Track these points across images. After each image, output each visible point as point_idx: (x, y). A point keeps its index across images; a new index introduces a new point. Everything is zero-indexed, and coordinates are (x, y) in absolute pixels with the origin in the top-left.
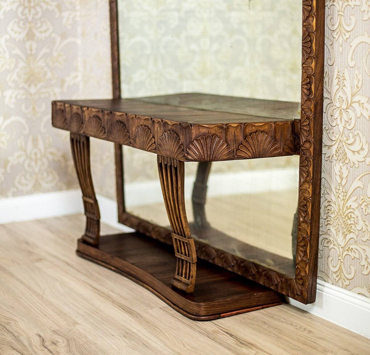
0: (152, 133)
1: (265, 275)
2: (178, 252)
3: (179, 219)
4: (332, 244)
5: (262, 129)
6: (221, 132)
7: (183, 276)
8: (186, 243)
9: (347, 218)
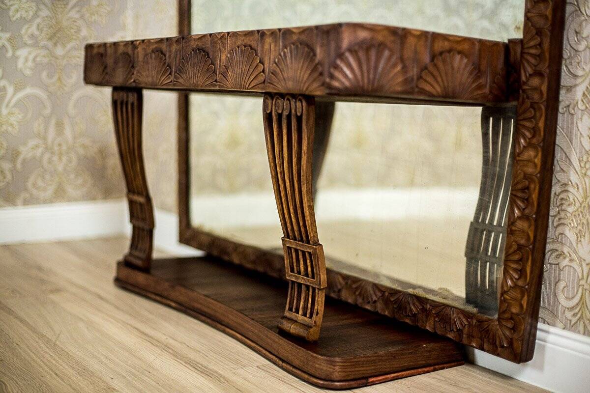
0: (259, 55)
1: (437, 315)
2: (292, 271)
3: (299, 211)
4: (567, 259)
5: (459, 48)
6: (394, 42)
7: (301, 312)
8: (310, 253)
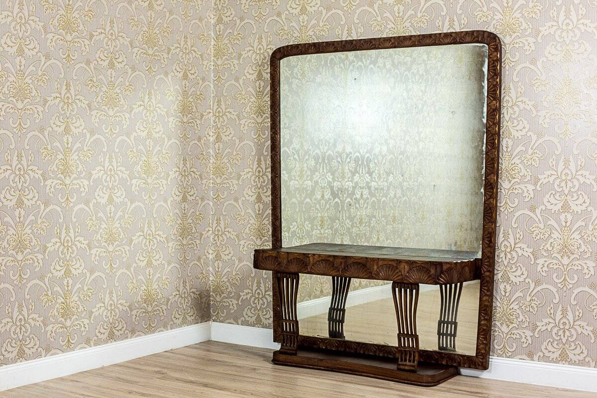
0: (398, 269)
2: (402, 346)
4: (497, 332)
6: (455, 267)
9: (510, 315)
